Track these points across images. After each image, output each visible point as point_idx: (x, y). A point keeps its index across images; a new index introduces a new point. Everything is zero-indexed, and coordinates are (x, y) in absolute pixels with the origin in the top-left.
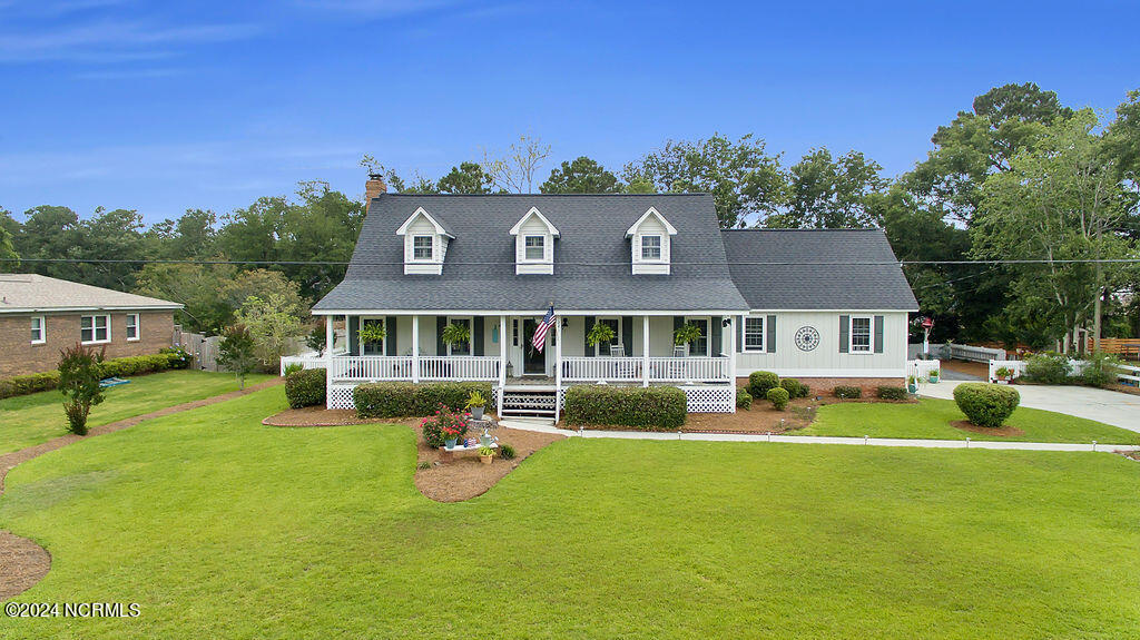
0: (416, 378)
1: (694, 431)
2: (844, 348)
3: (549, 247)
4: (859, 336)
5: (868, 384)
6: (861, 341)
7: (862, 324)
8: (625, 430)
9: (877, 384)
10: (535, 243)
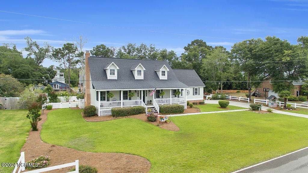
0: (122, 106)
1: (186, 113)
2: (194, 95)
3: (142, 73)
4: (196, 92)
5: (197, 102)
6: (196, 93)
7: (196, 89)
8: (174, 114)
9: (198, 101)
10: (139, 72)
